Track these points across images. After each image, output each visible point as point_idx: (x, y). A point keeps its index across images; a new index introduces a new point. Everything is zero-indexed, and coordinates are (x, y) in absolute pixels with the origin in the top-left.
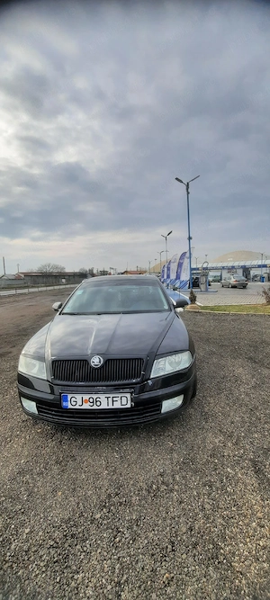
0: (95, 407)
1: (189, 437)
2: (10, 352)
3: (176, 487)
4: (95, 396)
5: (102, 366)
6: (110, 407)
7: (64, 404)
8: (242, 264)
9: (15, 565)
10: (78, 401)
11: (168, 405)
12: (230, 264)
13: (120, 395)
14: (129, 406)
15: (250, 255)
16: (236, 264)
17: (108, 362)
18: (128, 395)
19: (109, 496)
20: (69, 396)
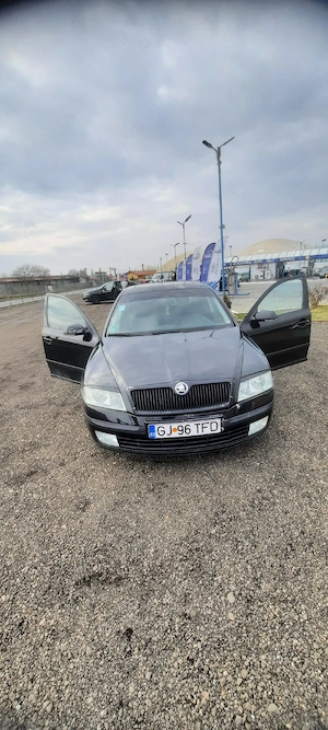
0: (184, 435)
1: (273, 455)
2: (33, 383)
3: (278, 501)
4: (184, 424)
5: (188, 393)
6: (200, 433)
7: (151, 435)
8: (275, 256)
9: (156, 578)
10: (165, 431)
11: (255, 427)
12: (262, 257)
13: (210, 421)
14: (219, 431)
15: (285, 243)
16: (268, 257)
17: (193, 388)
18: (219, 421)
19: (216, 514)
20: (156, 426)
